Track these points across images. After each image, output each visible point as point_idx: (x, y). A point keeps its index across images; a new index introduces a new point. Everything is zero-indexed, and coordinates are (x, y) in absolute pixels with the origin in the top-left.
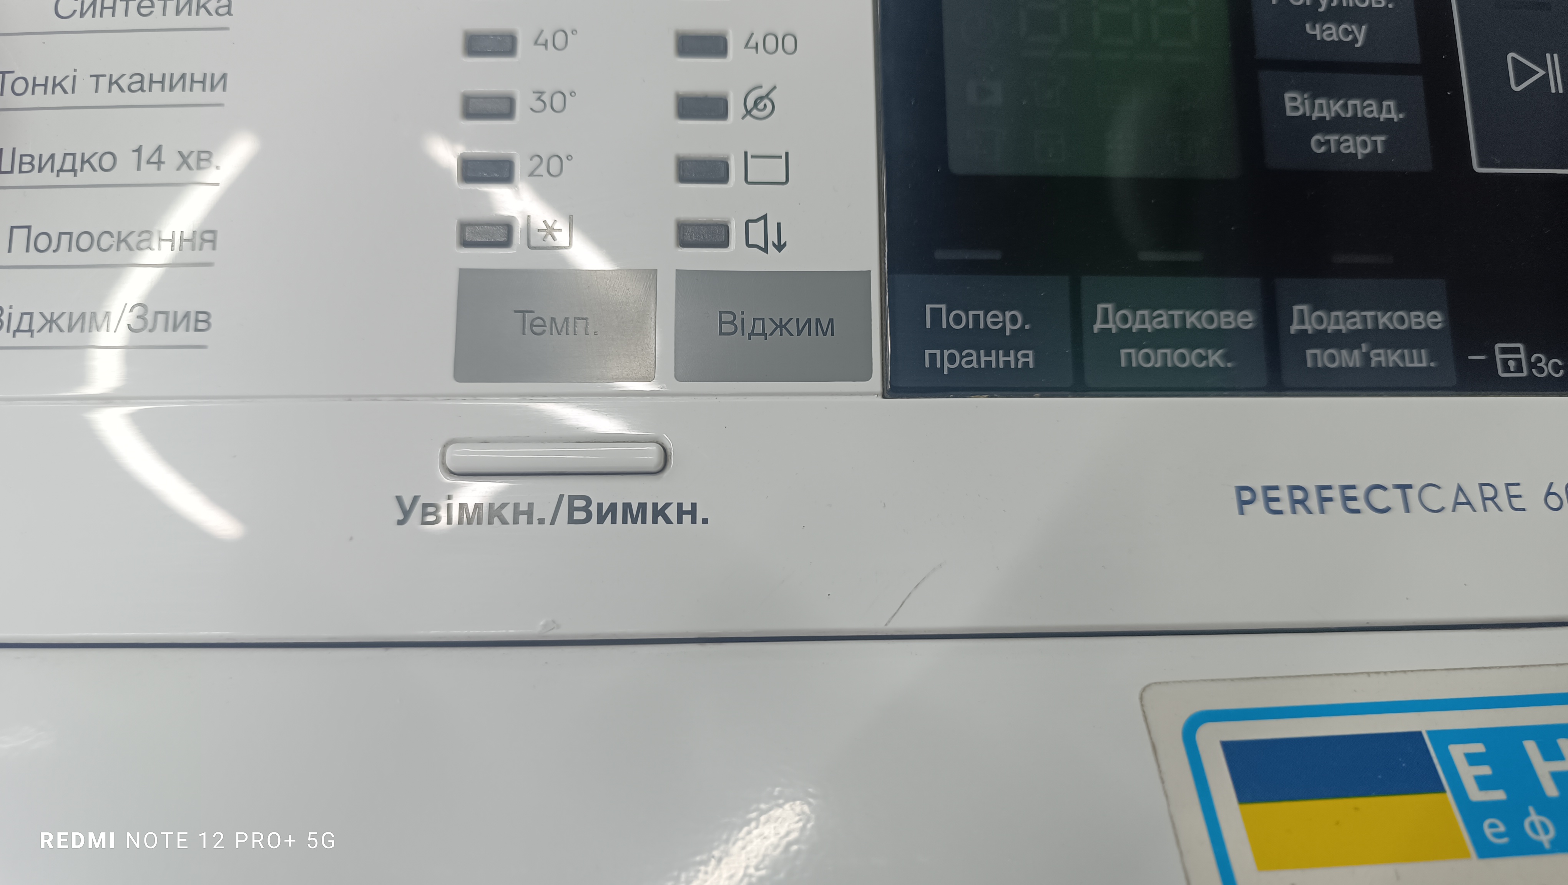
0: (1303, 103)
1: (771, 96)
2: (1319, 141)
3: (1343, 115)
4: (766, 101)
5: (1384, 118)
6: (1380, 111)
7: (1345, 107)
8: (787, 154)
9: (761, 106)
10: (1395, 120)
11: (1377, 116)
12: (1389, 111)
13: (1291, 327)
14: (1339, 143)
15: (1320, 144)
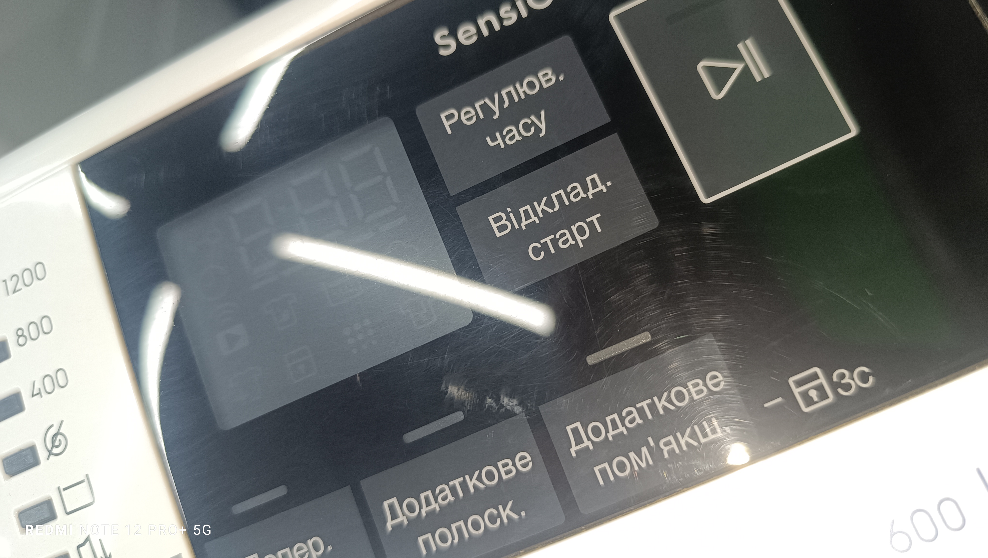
0: (508, 219)
1: (61, 431)
2: (535, 248)
3: (550, 211)
4: (59, 437)
5: (592, 194)
6: (586, 190)
7: (550, 203)
8: (87, 476)
9: (57, 443)
10: (605, 190)
11: (585, 196)
12: (595, 186)
13: (571, 449)
14: (555, 242)
15: (536, 251)
